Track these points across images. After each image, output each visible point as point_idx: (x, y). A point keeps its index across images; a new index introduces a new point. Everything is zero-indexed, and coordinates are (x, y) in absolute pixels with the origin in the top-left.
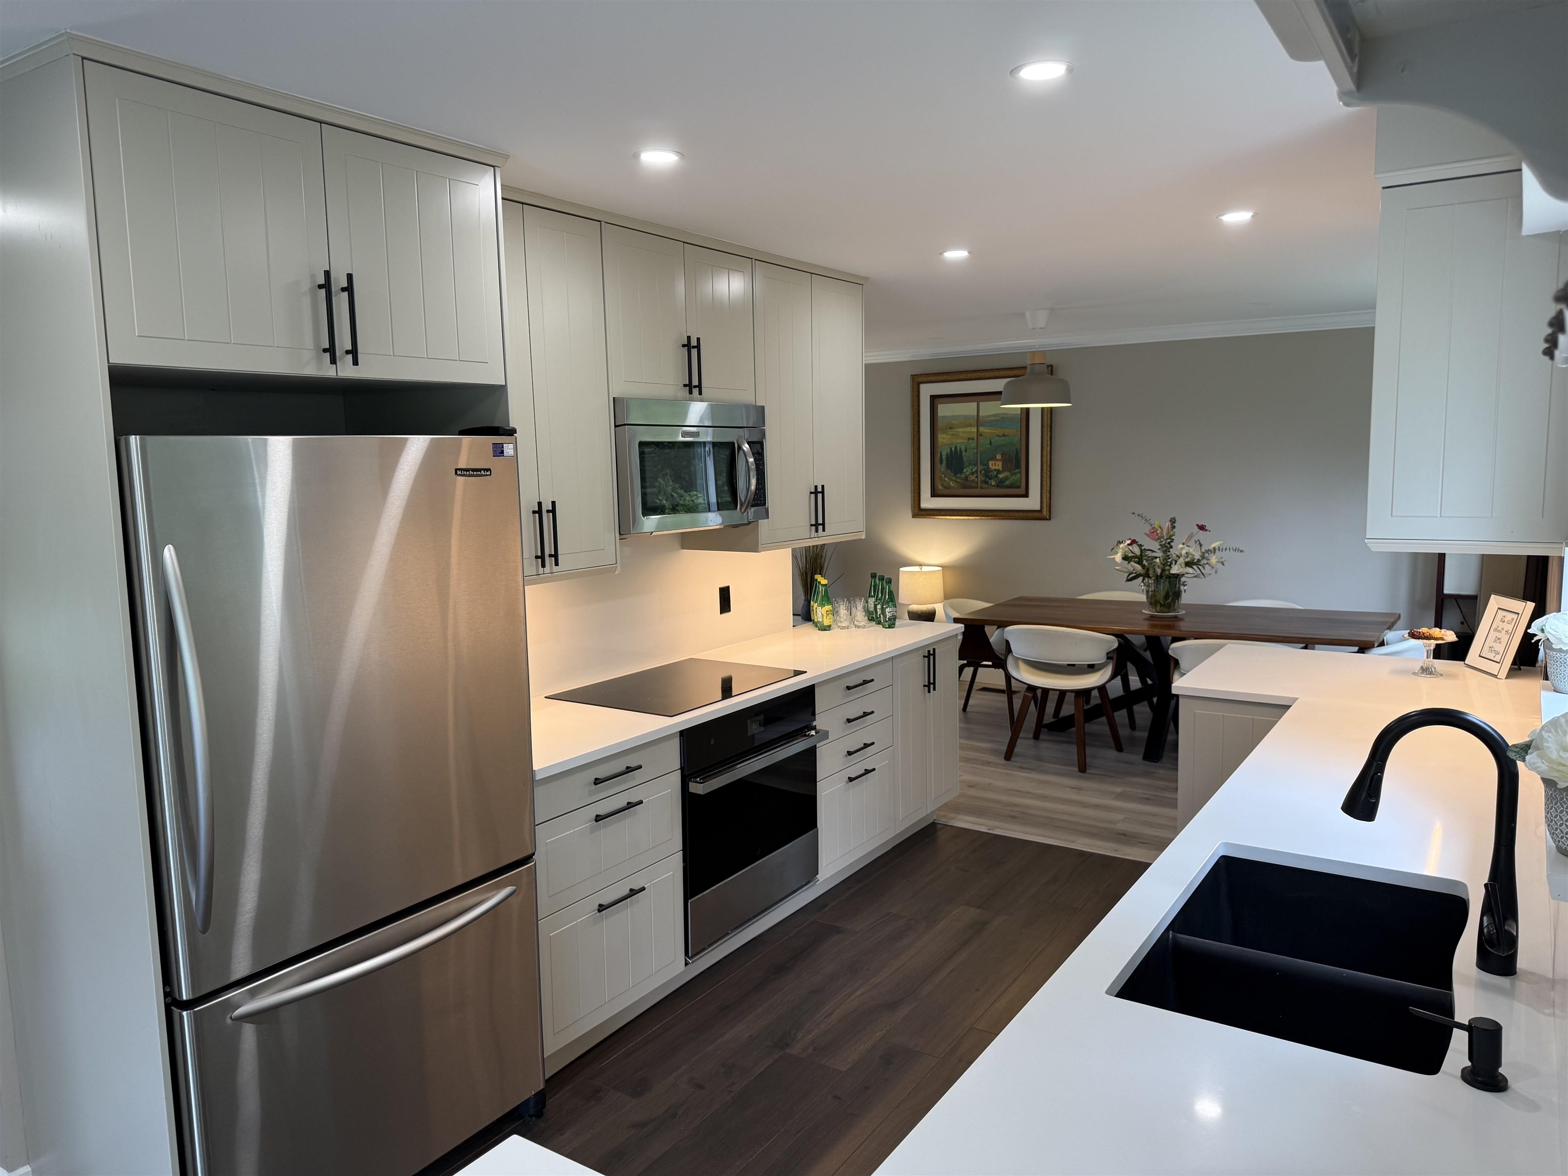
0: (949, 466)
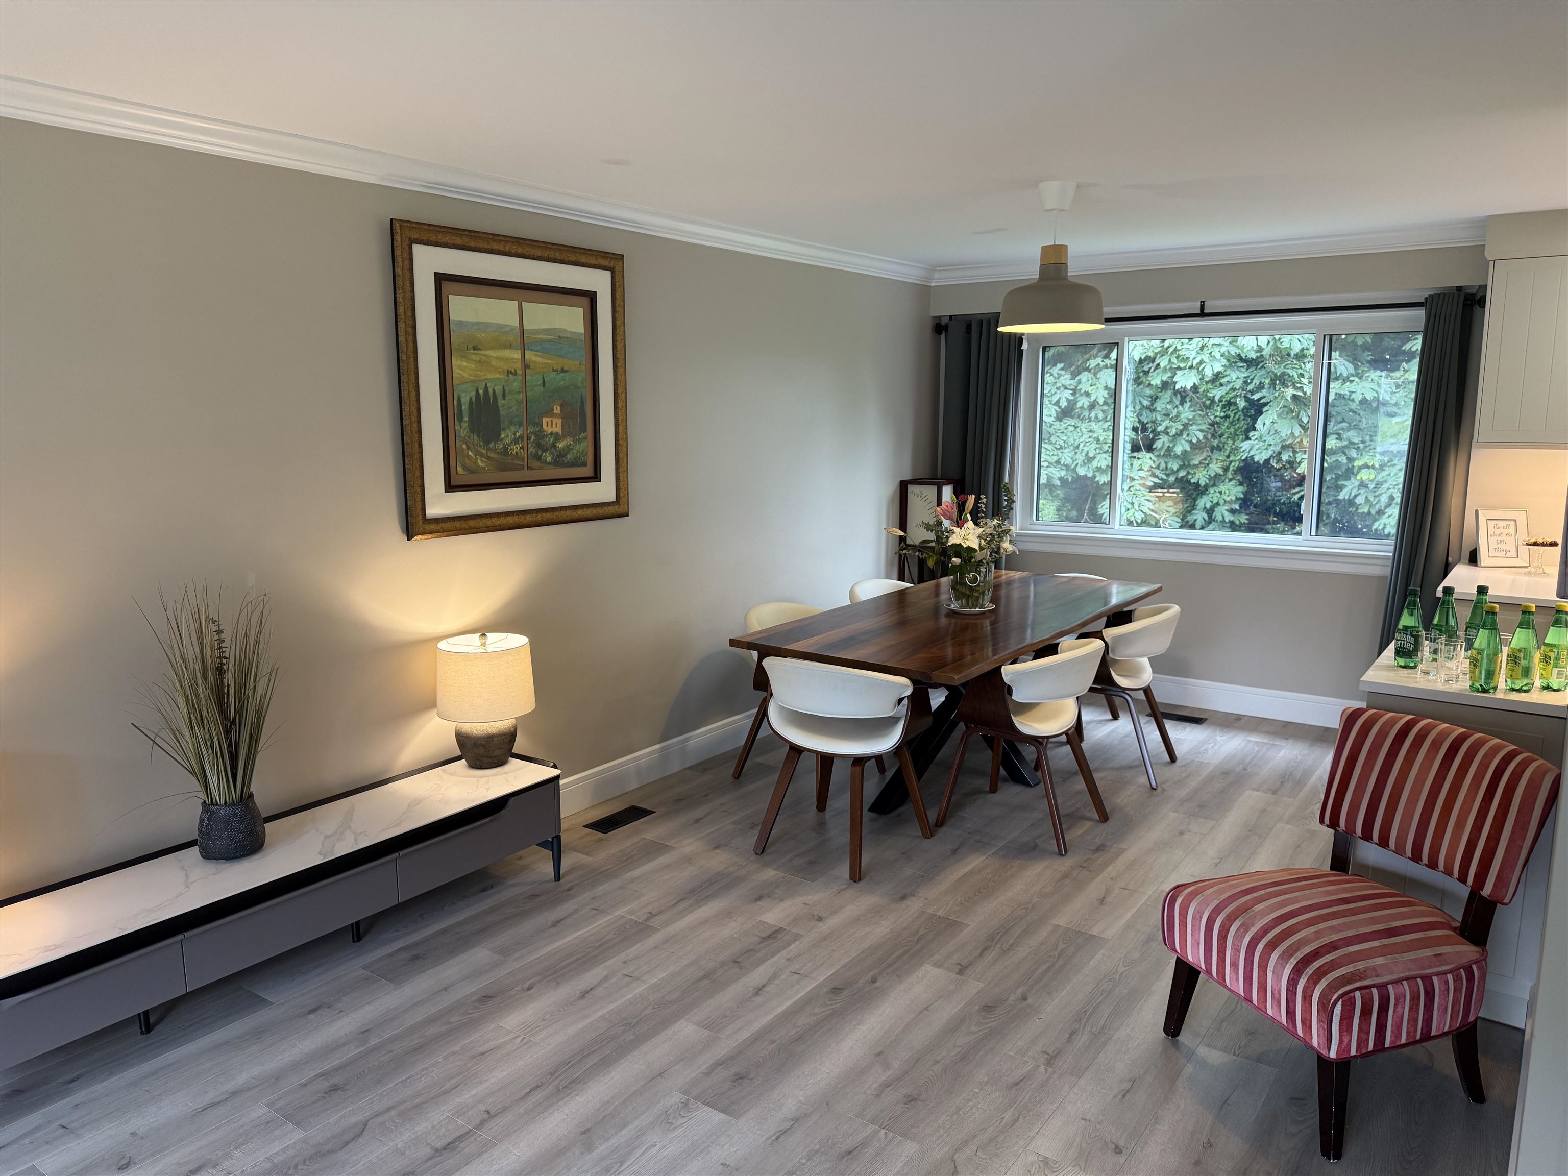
0: (474, 427)
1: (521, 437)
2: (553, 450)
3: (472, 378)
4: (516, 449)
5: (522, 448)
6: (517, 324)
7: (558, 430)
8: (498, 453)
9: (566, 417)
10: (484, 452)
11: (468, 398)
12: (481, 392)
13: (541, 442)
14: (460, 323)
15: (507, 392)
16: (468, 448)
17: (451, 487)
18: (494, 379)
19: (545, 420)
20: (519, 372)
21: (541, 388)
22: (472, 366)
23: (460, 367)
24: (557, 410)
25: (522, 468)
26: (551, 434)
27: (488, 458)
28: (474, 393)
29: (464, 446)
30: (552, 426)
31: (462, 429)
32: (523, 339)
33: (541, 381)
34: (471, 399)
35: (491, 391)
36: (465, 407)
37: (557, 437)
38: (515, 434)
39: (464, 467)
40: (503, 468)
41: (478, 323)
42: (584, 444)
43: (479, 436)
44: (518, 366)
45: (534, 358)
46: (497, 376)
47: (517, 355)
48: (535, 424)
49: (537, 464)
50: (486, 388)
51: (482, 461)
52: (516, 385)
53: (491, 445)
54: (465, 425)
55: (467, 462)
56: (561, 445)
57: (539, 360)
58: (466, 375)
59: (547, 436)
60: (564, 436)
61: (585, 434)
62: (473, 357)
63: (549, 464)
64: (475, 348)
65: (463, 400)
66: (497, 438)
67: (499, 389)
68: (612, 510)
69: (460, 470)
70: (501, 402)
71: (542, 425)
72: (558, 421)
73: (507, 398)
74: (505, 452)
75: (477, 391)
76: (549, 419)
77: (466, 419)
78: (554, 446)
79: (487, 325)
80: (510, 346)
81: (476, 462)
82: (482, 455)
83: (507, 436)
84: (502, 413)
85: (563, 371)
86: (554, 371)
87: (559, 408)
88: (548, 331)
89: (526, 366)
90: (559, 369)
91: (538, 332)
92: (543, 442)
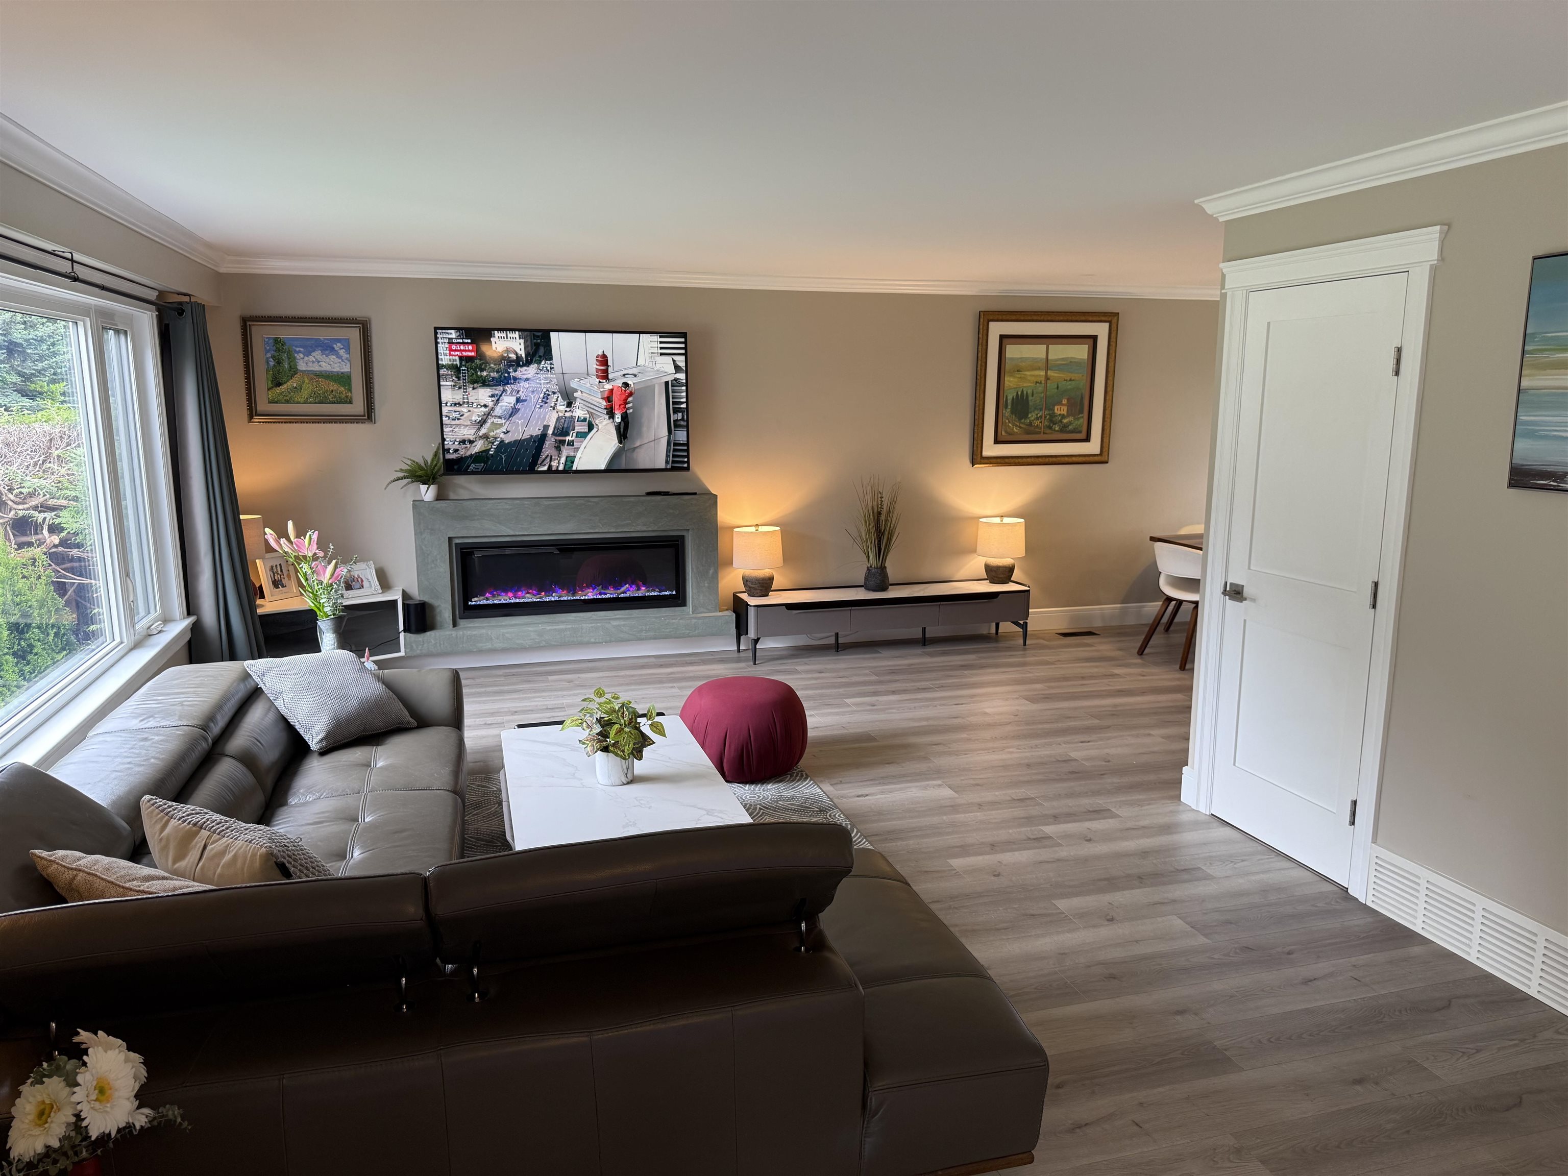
0: (1013, 412)
1: (1041, 417)
2: (1060, 424)
3: (1015, 386)
4: (1037, 423)
5: (1041, 422)
6: (1045, 357)
7: (1065, 413)
8: (1027, 425)
9: (1070, 405)
10: (1018, 424)
11: (1011, 397)
12: (1019, 393)
13: (1052, 419)
14: (1012, 359)
15: (1035, 392)
16: (1009, 422)
17: (997, 441)
18: (1027, 386)
19: (1056, 408)
20: (1043, 382)
21: (1056, 390)
22: (1016, 380)
23: (1009, 381)
24: (1065, 401)
25: (1040, 433)
26: (1060, 415)
27: (1020, 427)
28: (1015, 394)
29: (1007, 421)
30: (1060, 410)
31: (1007, 412)
32: (1047, 365)
33: (1056, 386)
34: (1013, 397)
35: (1025, 393)
36: (1009, 402)
37: (1063, 416)
38: (1037, 415)
39: (1006, 432)
40: (1028, 433)
41: (1021, 358)
42: (1081, 420)
43: (1016, 416)
44: (1043, 379)
45: (1053, 374)
46: (1030, 384)
47: (1043, 373)
48: (1049, 410)
49: (1048, 431)
50: (1023, 391)
51: (1017, 429)
52: (1040, 388)
53: (1023, 421)
54: (1008, 410)
55: (1008, 430)
56: (1065, 421)
57: (1056, 375)
58: (1011, 385)
59: (1056, 416)
60: (1068, 415)
61: (1082, 415)
62: (1018, 376)
63: (1057, 431)
64: (1018, 371)
65: (1009, 398)
66: (1026, 417)
67: (1030, 392)
68: (1096, 459)
69: (1003, 433)
70: (1030, 398)
71: (1054, 410)
72: (1065, 408)
73: (1034, 396)
74: (1030, 424)
75: (1017, 393)
76: (1059, 407)
77: (1009, 407)
78: (1061, 421)
79: (1027, 359)
80: (1039, 369)
81: (1013, 429)
82: (1017, 426)
83: (1032, 416)
84: (1030, 404)
85: (1071, 380)
86: (1065, 380)
87: (1066, 400)
88: (1063, 359)
89: (1047, 378)
90: (1069, 379)
91: (1057, 360)
92: (1054, 419)
